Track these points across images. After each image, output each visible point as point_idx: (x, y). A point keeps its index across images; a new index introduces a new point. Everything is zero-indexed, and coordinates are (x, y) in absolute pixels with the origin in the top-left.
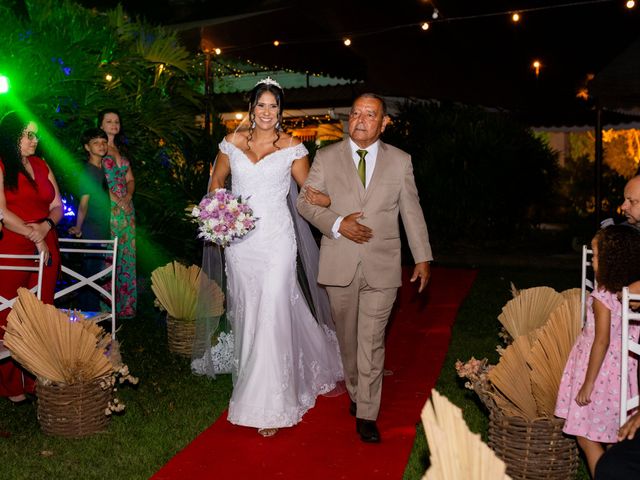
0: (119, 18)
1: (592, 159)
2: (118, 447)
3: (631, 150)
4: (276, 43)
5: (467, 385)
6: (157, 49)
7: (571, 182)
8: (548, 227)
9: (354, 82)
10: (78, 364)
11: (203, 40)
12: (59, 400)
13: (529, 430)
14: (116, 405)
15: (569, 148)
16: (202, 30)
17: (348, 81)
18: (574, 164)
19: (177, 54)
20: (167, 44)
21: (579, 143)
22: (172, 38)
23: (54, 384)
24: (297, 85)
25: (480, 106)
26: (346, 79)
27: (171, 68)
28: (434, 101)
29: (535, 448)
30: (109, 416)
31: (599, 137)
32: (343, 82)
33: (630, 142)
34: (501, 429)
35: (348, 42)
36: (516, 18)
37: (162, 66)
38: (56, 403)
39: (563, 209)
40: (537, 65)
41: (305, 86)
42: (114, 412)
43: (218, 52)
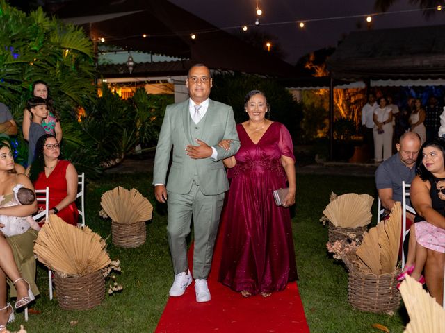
0: (39, 16)
1: (317, 105)
2: (119, 313)
4: (145, 36)
5: (334, 256)
6: (69, 39)
9: (184, 59)
10: (89, 262)
11: (91, 32)
12: (75, 286)
13: (378, 282)
14: (116, 287)
16: (91, 25)
17: (180, 59)
19: (83, 43)
20: (75, 36)
22: (80, 32)
23: (69, 276)
24: (144, 61)
25: (257, 75)
26: (179, 57)
27: (74, 51)
28: (231, 71)
29: (381, 291)
30: (111, 295)
32: (175, 59)
34: (360, 282)
35: (193, 37)
36: (302, 25)
37: (67, 51)
38: (73, 288)
40: (268, 45)
41: (150, 61)
42: (114, 292)
43: (103, 40)
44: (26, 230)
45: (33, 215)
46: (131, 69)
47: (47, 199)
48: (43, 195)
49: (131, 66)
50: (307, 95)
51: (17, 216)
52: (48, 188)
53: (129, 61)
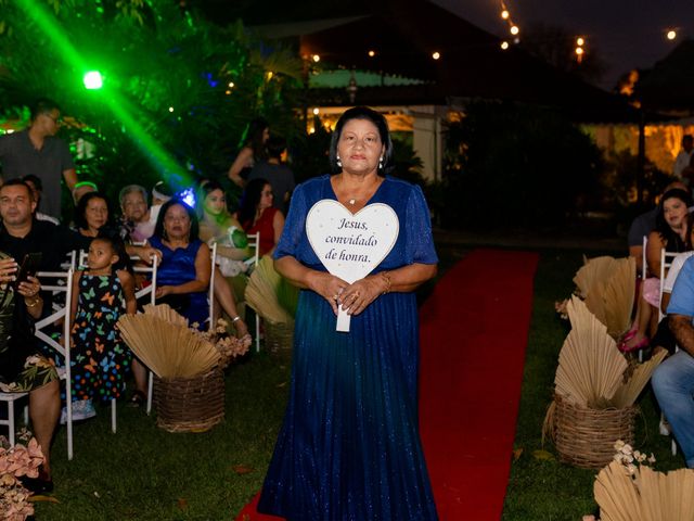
0: (239, 30)
1: (634, 152)
3: (669, 143)
4: (372, 54)
6: (273, 60)
7: (615, 173)
8: (596, 215)
9: (428, 82)
11: (302, 47)
15: (612, 141)
16: (302, 37)
17: (422, 82)
18: (617, 157)
20: (283, 55)
21: (622, 137)
22: (288, 51)
24: (372, 84)
26: (421, 79)
27: (279, 74)
31: (642, 131)
32: (416, 82)
33: (668, 136)
37: (271, 73)
39: (607, 199)
40: (579, 51)
41: (380, 85)
43: (316, 58)
44: (237, 273)
45: (244, 261)
46: (352, 95)
47: (257, 245)
48: (254, 240)
49: (352, 92)
50: (626, 136)
51: (229, 258)
52: (258, 234)
53: (350, 85)
